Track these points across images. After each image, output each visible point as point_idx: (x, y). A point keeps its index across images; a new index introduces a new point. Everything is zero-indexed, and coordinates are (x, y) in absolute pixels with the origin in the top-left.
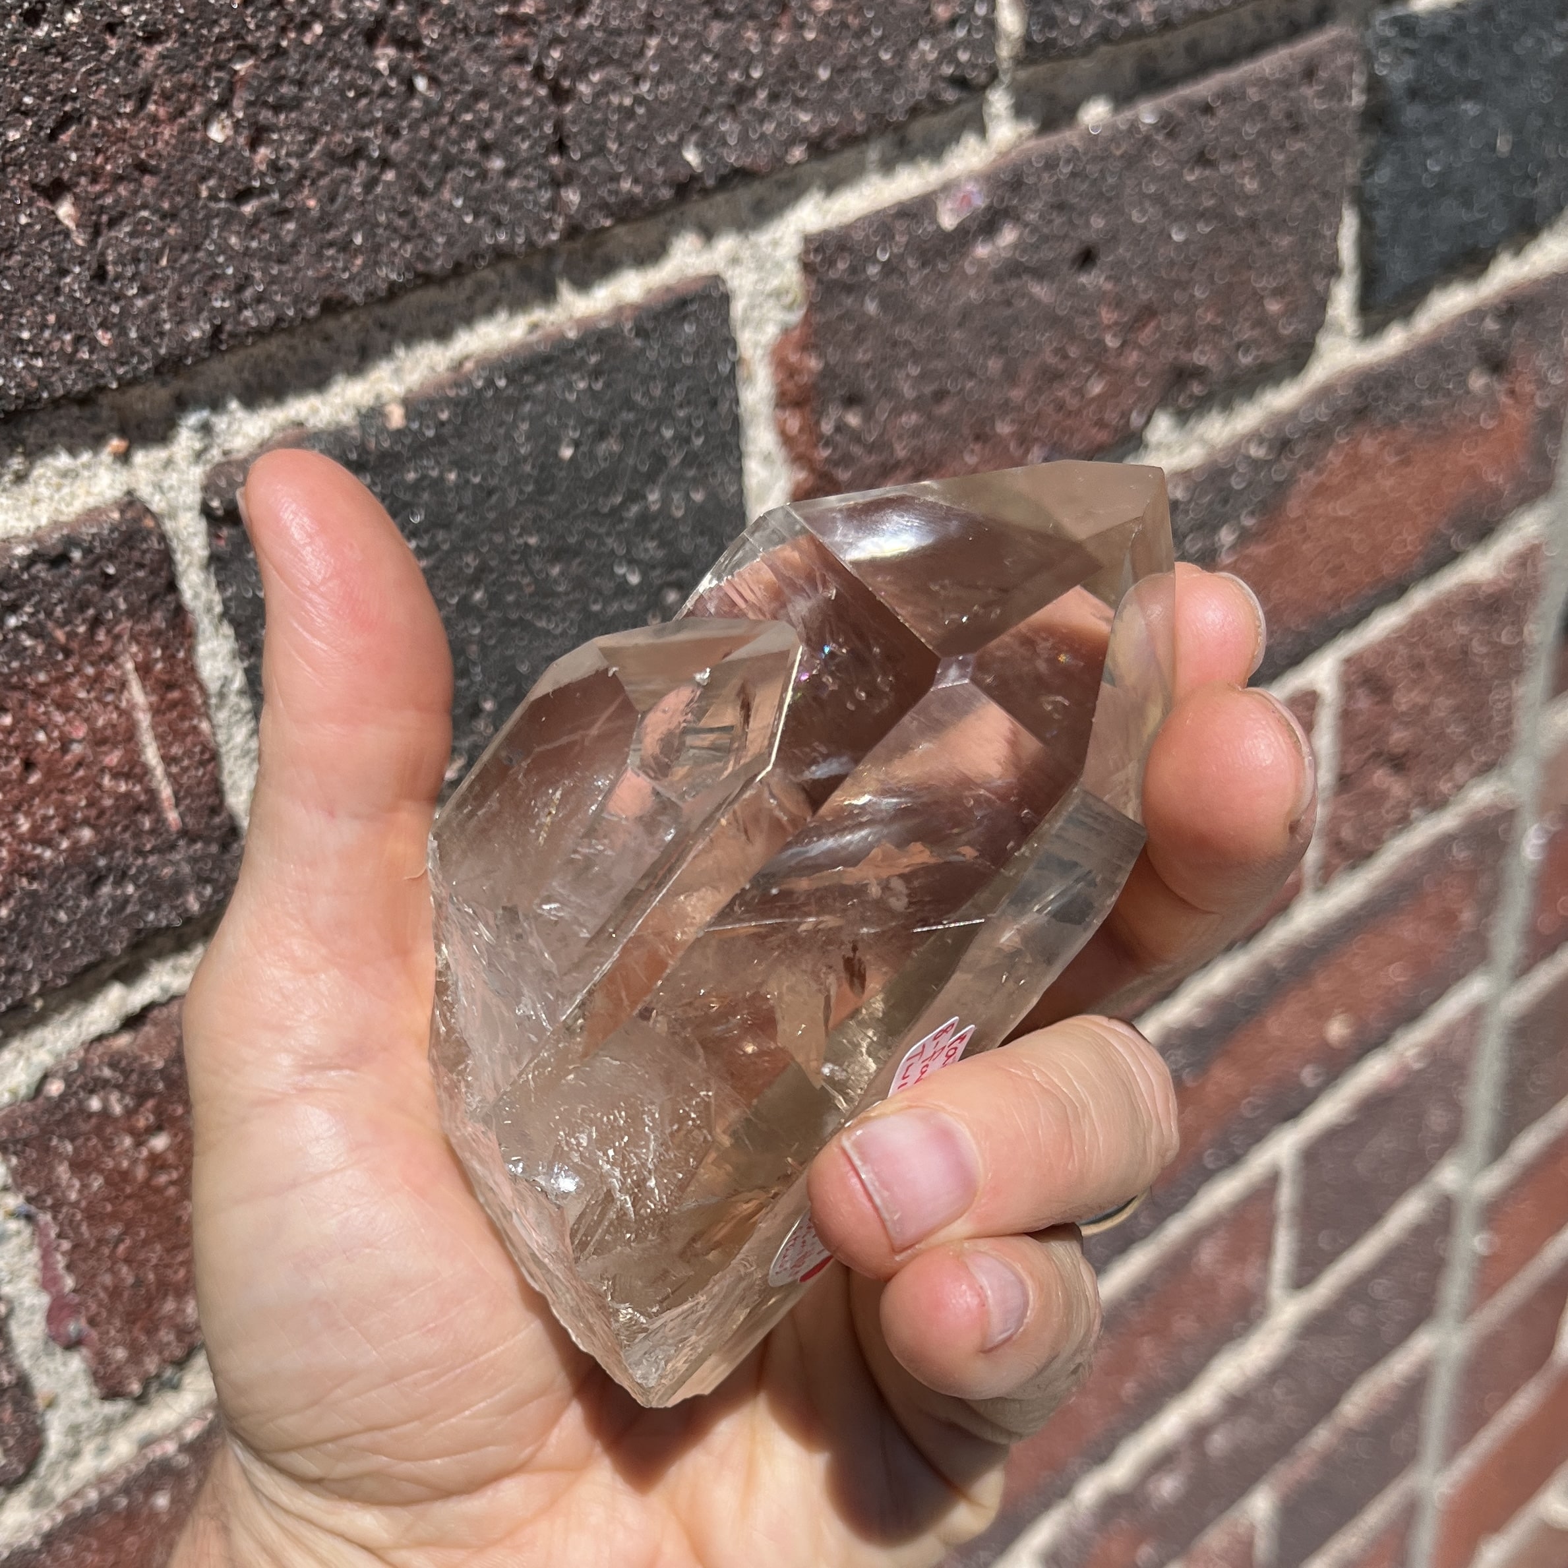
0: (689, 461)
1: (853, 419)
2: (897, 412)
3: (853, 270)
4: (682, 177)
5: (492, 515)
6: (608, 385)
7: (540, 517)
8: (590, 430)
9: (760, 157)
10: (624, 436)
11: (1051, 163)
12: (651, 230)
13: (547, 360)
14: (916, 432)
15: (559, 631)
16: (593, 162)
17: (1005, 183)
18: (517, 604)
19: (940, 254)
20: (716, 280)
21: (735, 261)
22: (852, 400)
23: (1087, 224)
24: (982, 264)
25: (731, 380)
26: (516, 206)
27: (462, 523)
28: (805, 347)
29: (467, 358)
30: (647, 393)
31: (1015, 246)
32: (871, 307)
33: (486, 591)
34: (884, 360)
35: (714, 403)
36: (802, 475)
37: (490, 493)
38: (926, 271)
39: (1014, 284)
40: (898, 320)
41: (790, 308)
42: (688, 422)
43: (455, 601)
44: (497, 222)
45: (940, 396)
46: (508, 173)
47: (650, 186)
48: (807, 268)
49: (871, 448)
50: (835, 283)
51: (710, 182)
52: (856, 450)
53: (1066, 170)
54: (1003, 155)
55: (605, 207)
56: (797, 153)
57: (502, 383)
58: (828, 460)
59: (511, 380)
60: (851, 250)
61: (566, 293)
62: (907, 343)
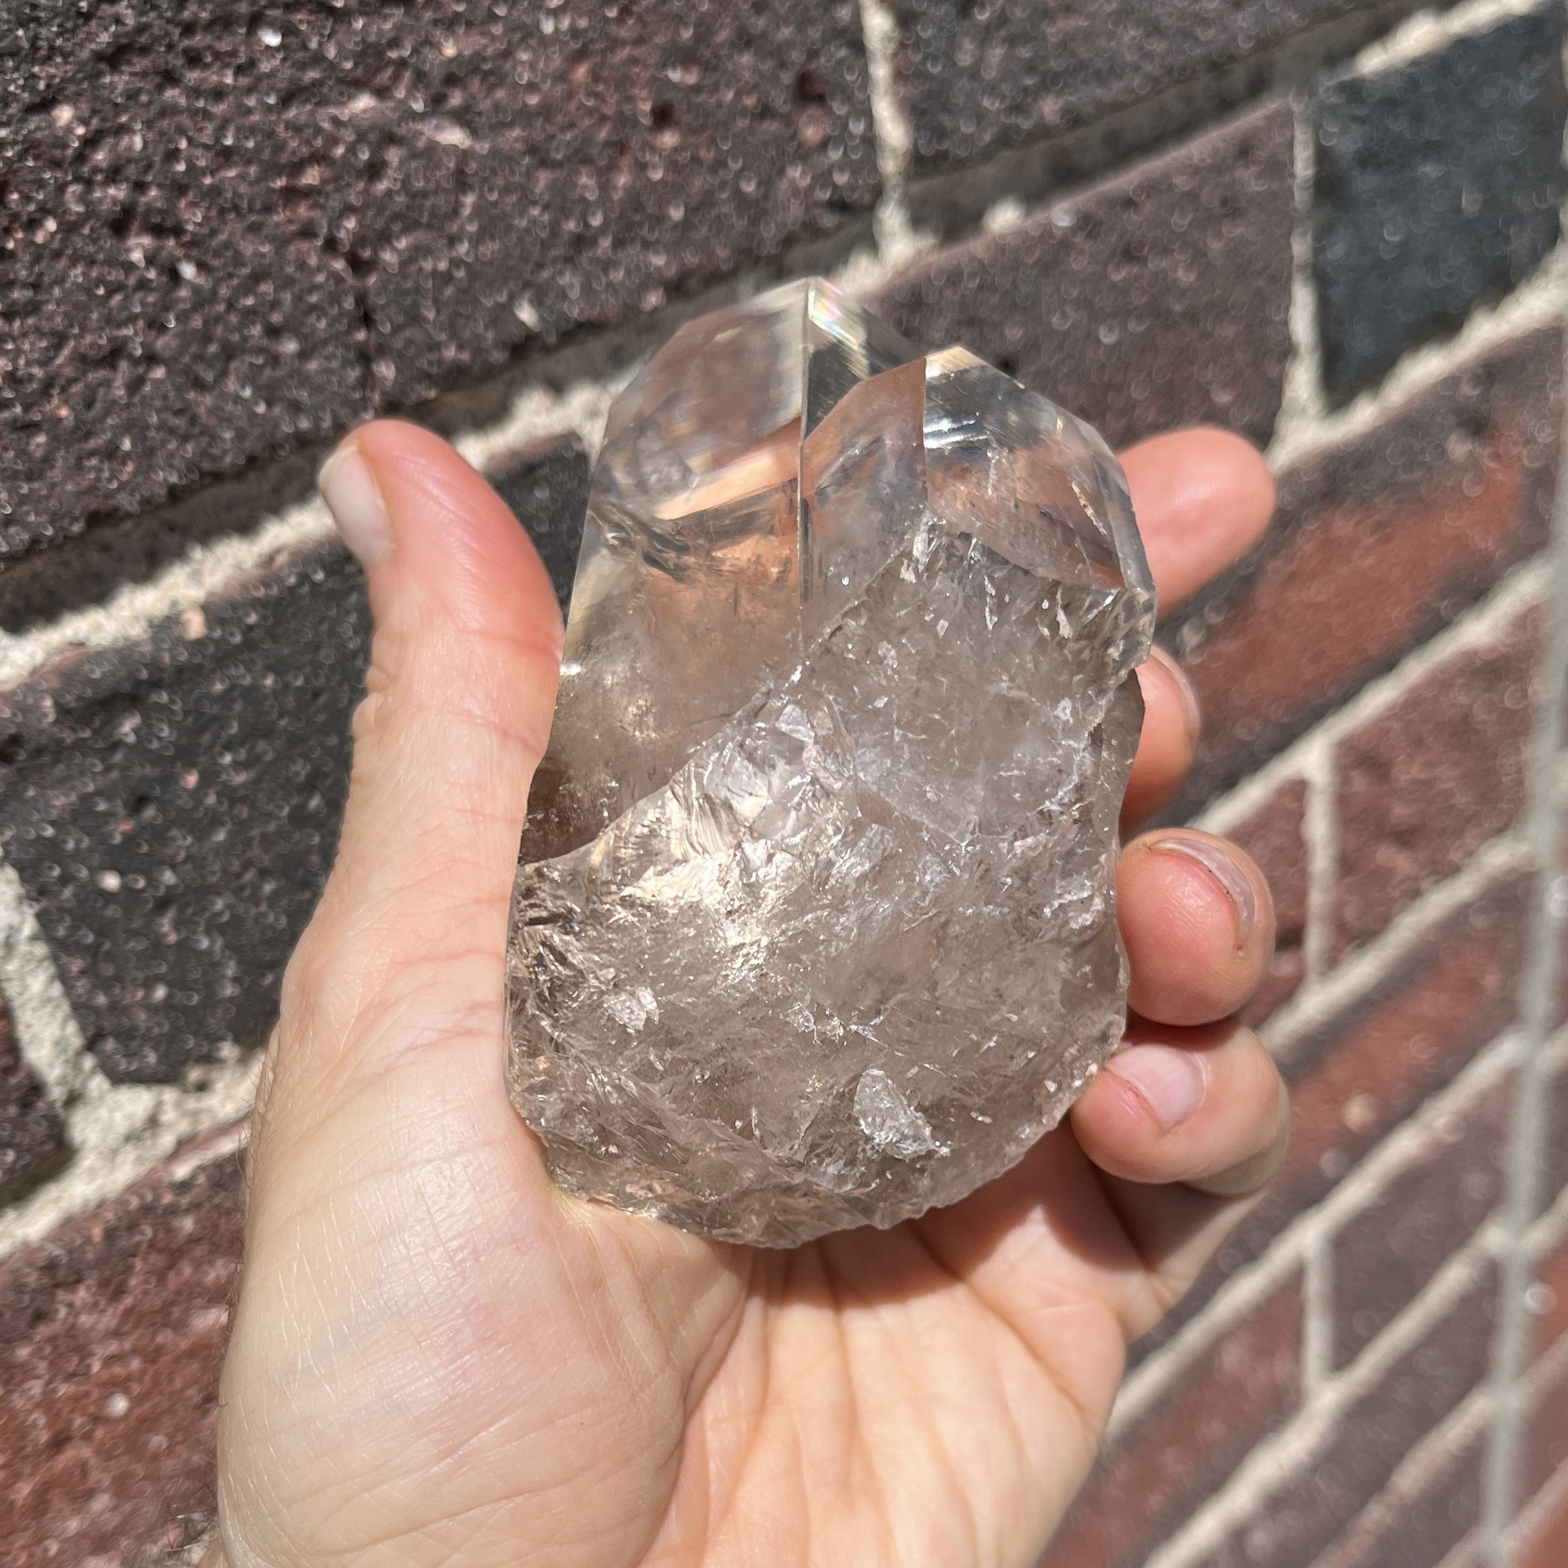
4: (517, 335)
5: (321, 718)
9: (610, 305)
11: (954, 277)
12: (490, 393)
16: (408, 333)
17: (903, 305)
20: (570, 437)
21: (589, 413)
26: (317, 389)
27: (285, 730)
29: (278, 551)
33: (323, 795)
37: (316, 695)
43: (286, 811)
44: (296, 407)
46: (304, 355)
47: (478, 351)
51: (552, 339)
53: (973, 284)
54: (901, 273)
55: (426, 377)
56: (654, 299)
57: (320, 576)
59: (330, 572)
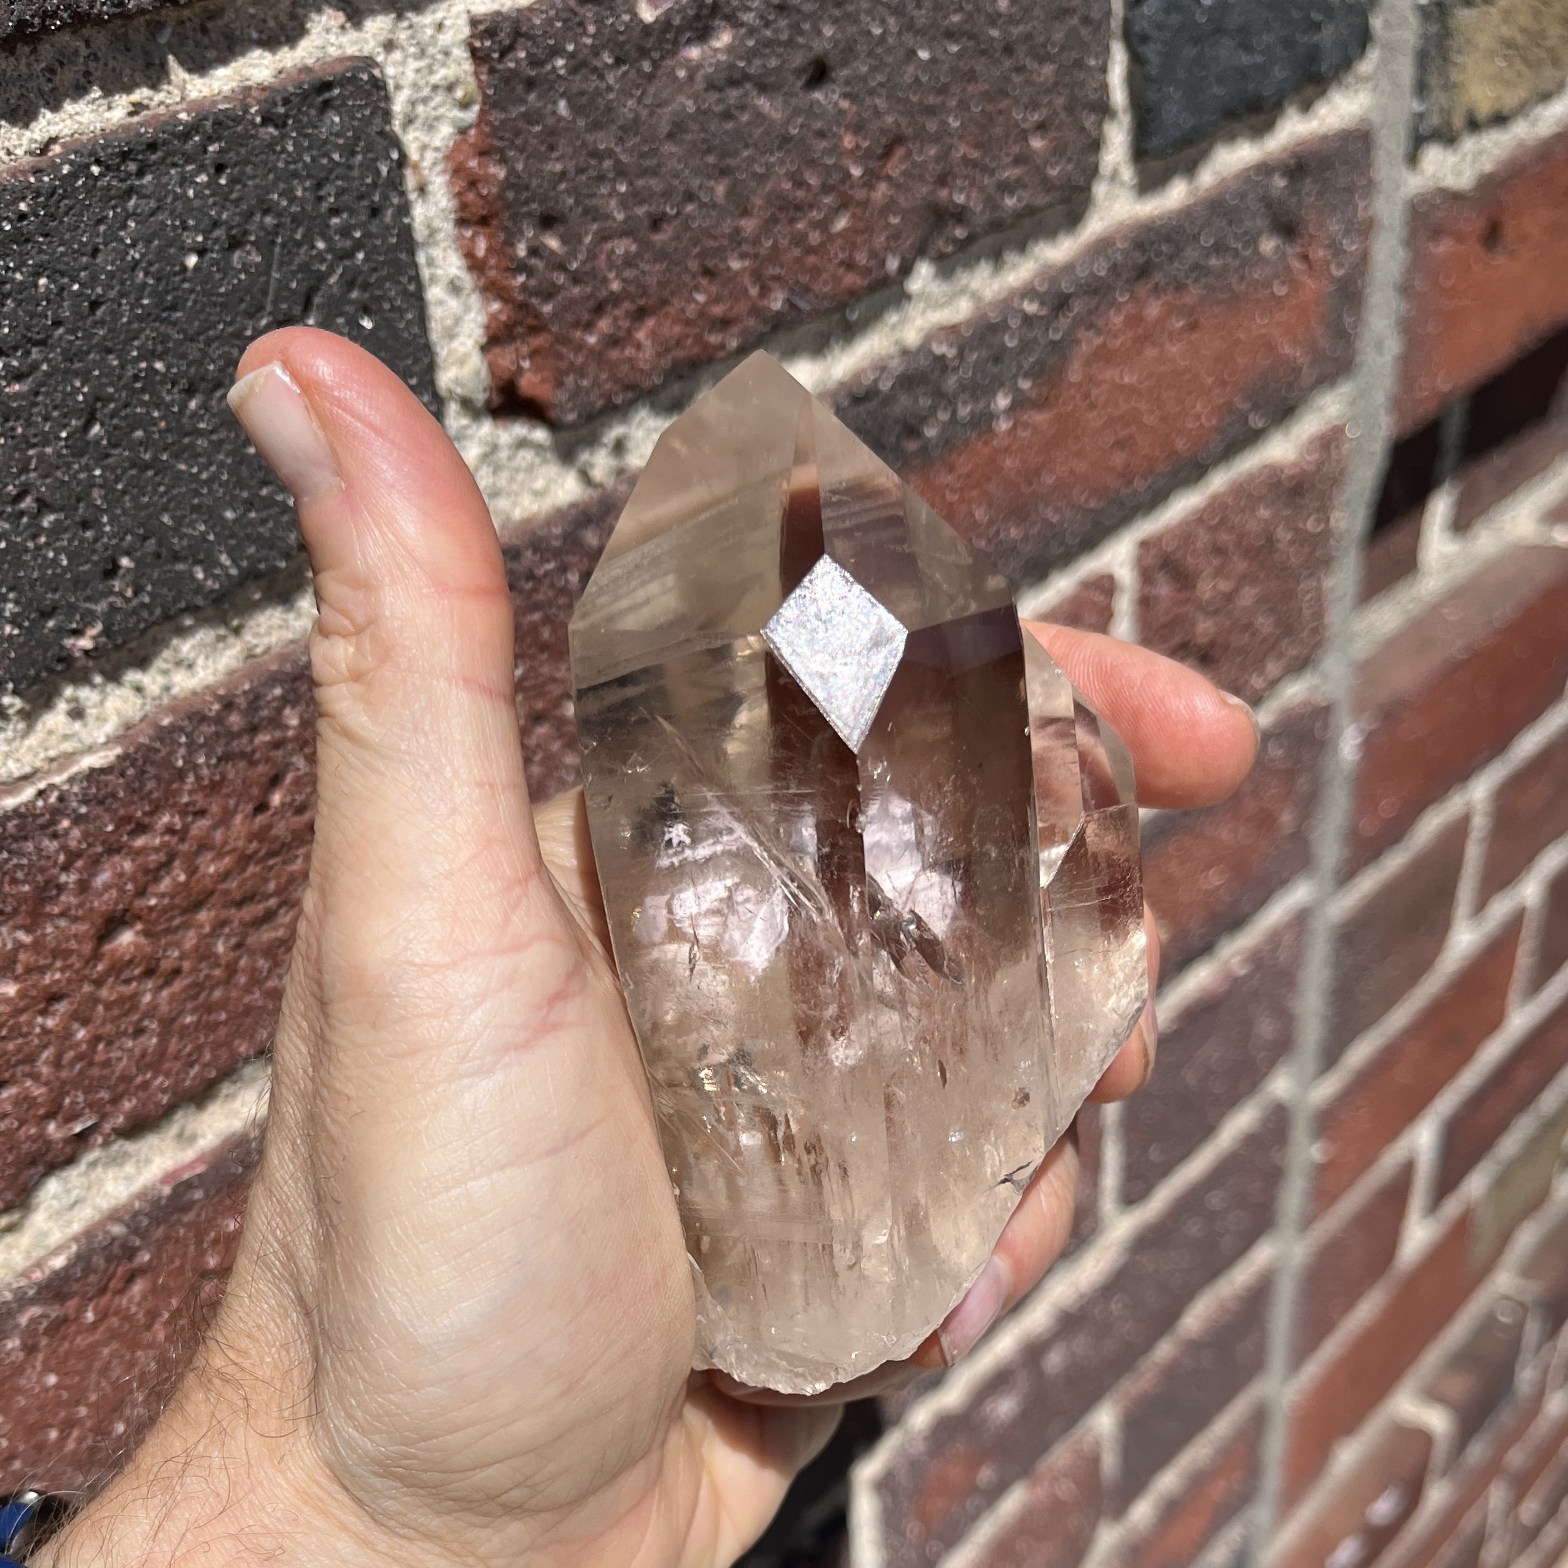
0: (349, 283)
1: (553, 243)
2: (604, 237)
3: (534, 61)
5: (101, 332)
6: (233, 181)
7: (164, 339)
8: (217, 233)
10: (265, 245)
13: (152, 146)
14: (629, 261)
15: (204, 476)
18: (145, 443)
19: (643, 53)
22: (547, 222)
23: (819, 33)
24: (693, 69)
25: (395, 182)
27: (60, 340)
28: (483, 153)
29: (53, 140)
30: (288, 194)
31: (730, 49)
32: (562, 107)
33: (104, 424)
34: (581, 171)
35: (375, 212)
36: (496, 306)
38: (624, 68)
39: (733, 94)
40: (595, 126)
41: (464, 105)
42: (345, 231)
43: (64, 434)
45: (656, 222)
48: (477, 55)
49: (576, 279)
50: (514, 73)
52: (561, 279)
57: (95, 170)
58: (524, 287)
59: (107, 168)
60: (528, 36)
61: (178, 73)
62: (610, 153)
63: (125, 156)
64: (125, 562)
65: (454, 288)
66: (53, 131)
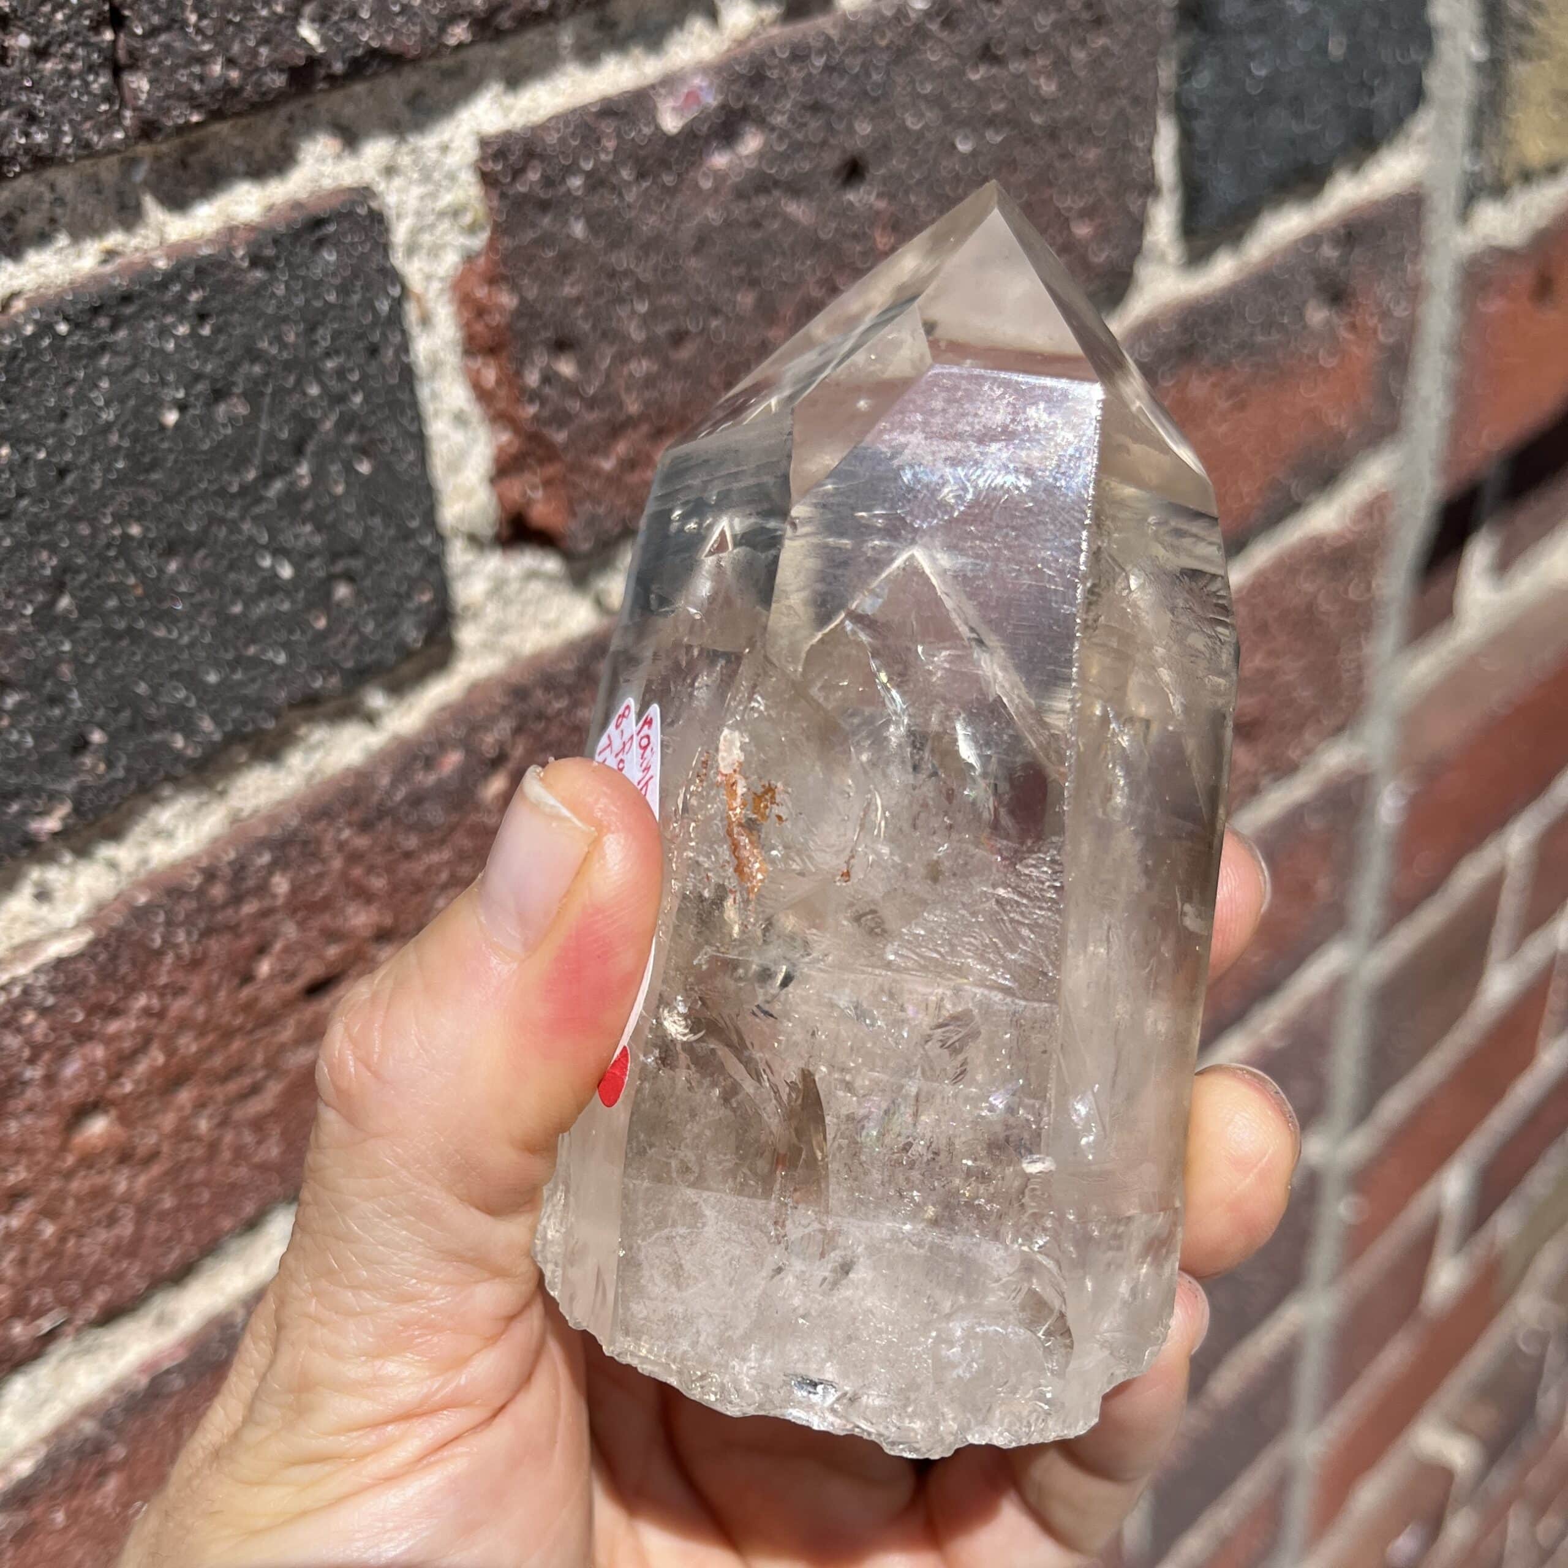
0: (346, 424)
1: (566, 368)
2: (622, 358)
3: (548, 182)
4: (299, 58)
5: (70, 501)
6: (217, 331)
7: (141, 502)
8: (200, 387)
9: (410, 40)
10: (252, 396)
11: (799, 54)
12: (272, 129)
13: (126, 298)
14: (649, 381)
15: (186, 640)
16: (163, 38)
17: (741, 76)
18: (121, 611)
19: (665, 164)
20: (365, 192)
21: (390, 171)
22: (561, 345)
23: (851, 130)
24: (720, 177)
25: (395, 319)
26: (55, 96)
27: (25, 513)
28: (493, 280)
29: (14, 295)
30: (278, 339)
31: (761, 155)
32: (578, 229)
33: (73, 596)
34: (598, 293)
35: (374, 351)
36: (505, 437)
37: (62, 473)
38: (645, 185)
39: (762, 202)
40: (614, 245)
41: (472, 229)
42: (341, 373)
43: (29, 610)
44: (32, 118)
45: (678, 338)
46: (40, 53)
47: (251, 71)
48: (487, 179)
49: (591, 403)
50: (525, 198)
51: (338, 67)
52: (574, 405)
53: (819, 62)
54: (740, 43)
55: (193, 101)
56: (459, 33)
57: (63, 328)
58: (536, 418)
59: (76, 325)
60: (542, 157)
61: (154, 212)
62: (627, 273)
63: (96, 311)
64: (97, 737)
65: (460, 419)
66: (16, 285)
